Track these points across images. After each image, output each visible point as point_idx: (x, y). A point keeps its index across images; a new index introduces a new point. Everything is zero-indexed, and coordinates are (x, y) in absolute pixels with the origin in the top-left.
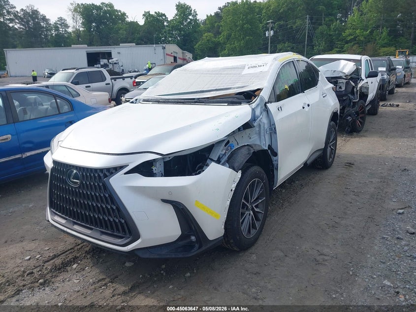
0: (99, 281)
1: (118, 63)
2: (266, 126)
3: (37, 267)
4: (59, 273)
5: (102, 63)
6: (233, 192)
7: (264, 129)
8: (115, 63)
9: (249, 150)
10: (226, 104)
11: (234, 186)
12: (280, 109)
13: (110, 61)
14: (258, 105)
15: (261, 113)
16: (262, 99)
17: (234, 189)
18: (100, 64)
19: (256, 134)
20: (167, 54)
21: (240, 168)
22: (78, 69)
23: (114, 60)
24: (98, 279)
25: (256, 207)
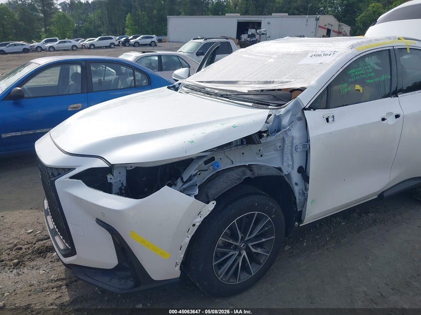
0: (58, 280)
1: (266, 34)
2: (297, 142)
3: (29, 244)
4: (37, 256)
5: (250, 33)
6: (196, 228)
7: (292, 146)
8: (263, 34)
9: (244, 173)
10: (251, 104)
11: (198, 221)
12: (330, 120)
13: (258, 31)
14: (288, 112)
15: (291, 123)
16: (297, 104)
17: (198, 224)
18: (247, 34)
19: (275, 150)
20: (320, 27)
21: (216, 197)
22: (206, 39)
23: (262, 30)
24: (60, 277)
25: (255, 246)
